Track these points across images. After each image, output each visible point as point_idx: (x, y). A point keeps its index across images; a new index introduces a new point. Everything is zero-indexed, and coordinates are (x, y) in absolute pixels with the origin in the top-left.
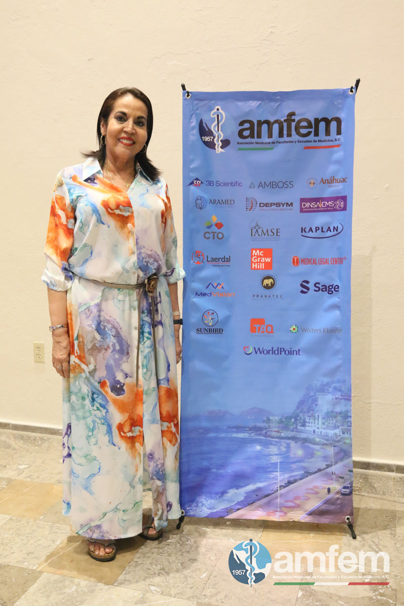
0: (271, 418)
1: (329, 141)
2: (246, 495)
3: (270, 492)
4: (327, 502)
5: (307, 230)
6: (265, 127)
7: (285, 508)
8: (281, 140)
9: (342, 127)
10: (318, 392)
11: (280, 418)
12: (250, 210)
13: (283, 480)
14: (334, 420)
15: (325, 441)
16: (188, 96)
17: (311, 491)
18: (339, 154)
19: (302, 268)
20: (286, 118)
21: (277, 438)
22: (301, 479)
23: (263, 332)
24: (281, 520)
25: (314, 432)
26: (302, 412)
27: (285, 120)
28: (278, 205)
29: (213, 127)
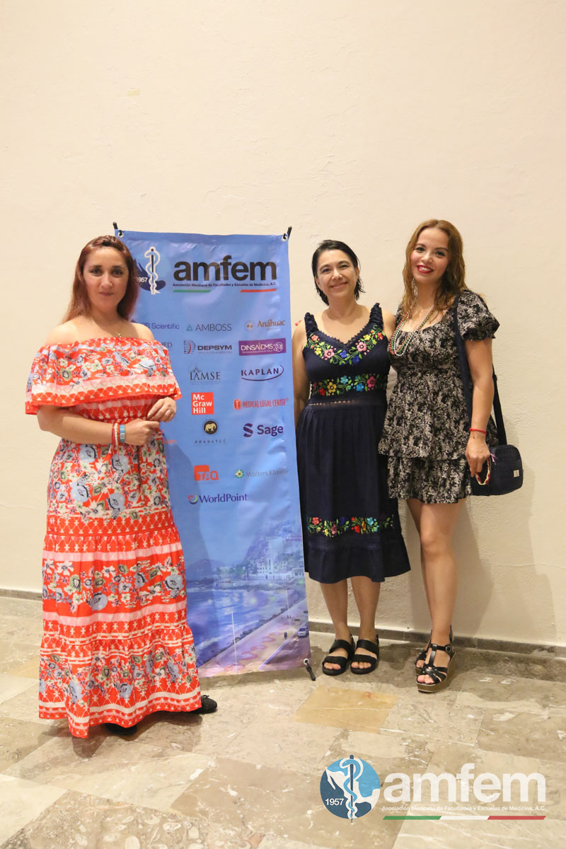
0: (221, 568)
1: (264, 285)
2: (200, 653)
3: (226, 646)
4: (285, 647)
5: (248, 372)
6: (201, 270)
7: (241, 661)
8: (218, 282)
9: (277, 272)
10: (268, 536)
11: (230, 567)
12: (188, 353)
13: (239, 631)
14: (286, 563)
15: (279, 586)
16: (120, 235)
17: (267, 639)
18: (276, 298)
19: (244, 411)
20: (222, 261)
21: (229, 588)
22: (256, 628)
23: (207, 479)
24: (240, 673)
25: (267, 577)
26: (252, 559)
27: (221, 264)
28: (217, 348)
29: (147, 268)
